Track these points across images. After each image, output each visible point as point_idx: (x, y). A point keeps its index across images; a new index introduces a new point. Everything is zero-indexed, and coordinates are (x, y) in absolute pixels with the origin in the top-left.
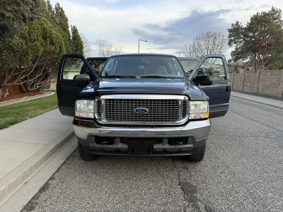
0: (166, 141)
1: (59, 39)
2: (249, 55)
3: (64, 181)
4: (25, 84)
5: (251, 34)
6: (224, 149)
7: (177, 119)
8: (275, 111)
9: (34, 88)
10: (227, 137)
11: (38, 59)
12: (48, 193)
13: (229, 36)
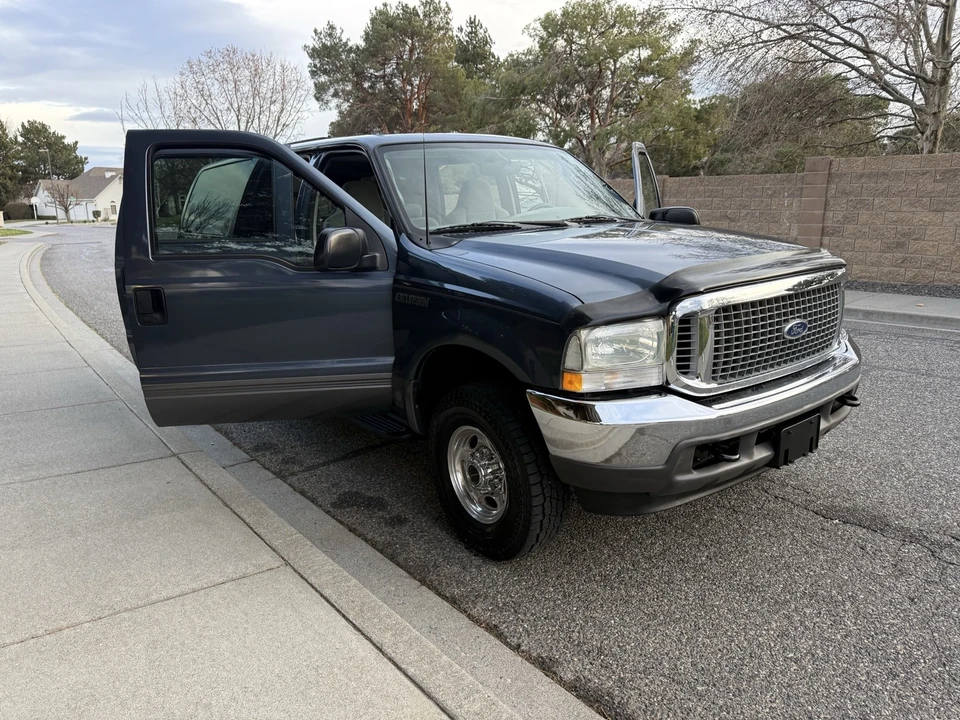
13: (314, 71)
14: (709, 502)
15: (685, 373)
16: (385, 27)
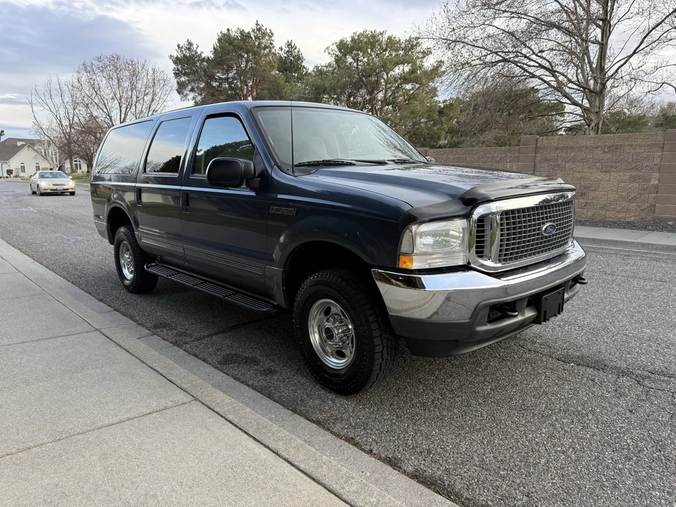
5: (219, 74)
13: (176, 73)
14: (486, 354)
15: (481, 257)
16: (227, 44)
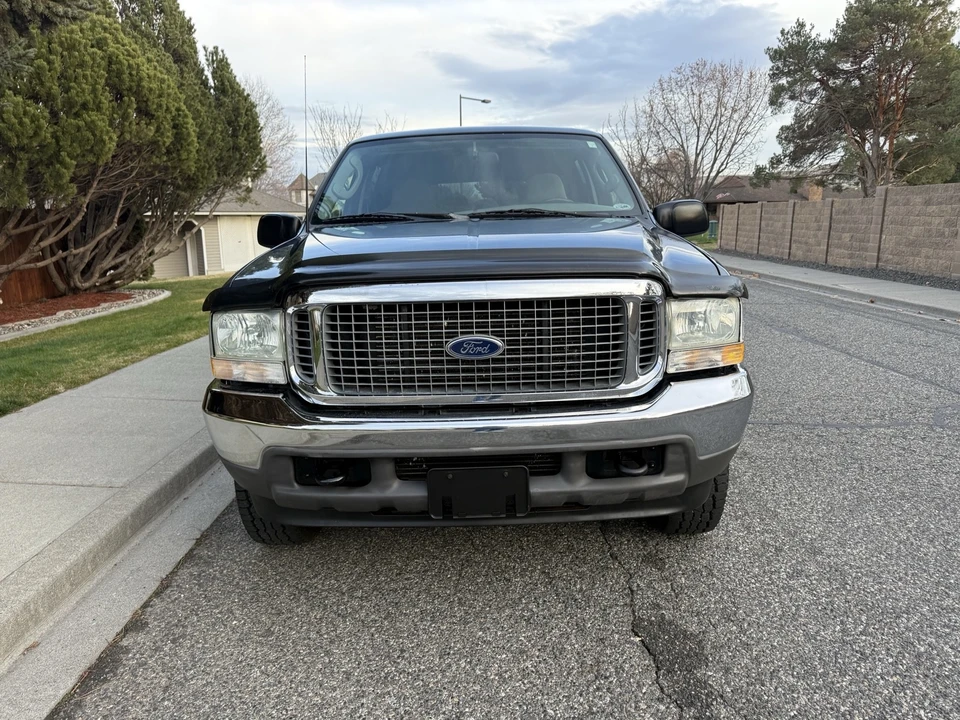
0: (578, 464)
1: (169, 95)
2: (840, 139)
3: (183, 636)
4: (62, 262)
5: (849, 65)
6: (788, 477)
7: (620, 373)
8: (948, 328)
9: (96, 280)
10: (796, 430)
11: (99, 173)
12: (115, 692)
13: (774, 74)
